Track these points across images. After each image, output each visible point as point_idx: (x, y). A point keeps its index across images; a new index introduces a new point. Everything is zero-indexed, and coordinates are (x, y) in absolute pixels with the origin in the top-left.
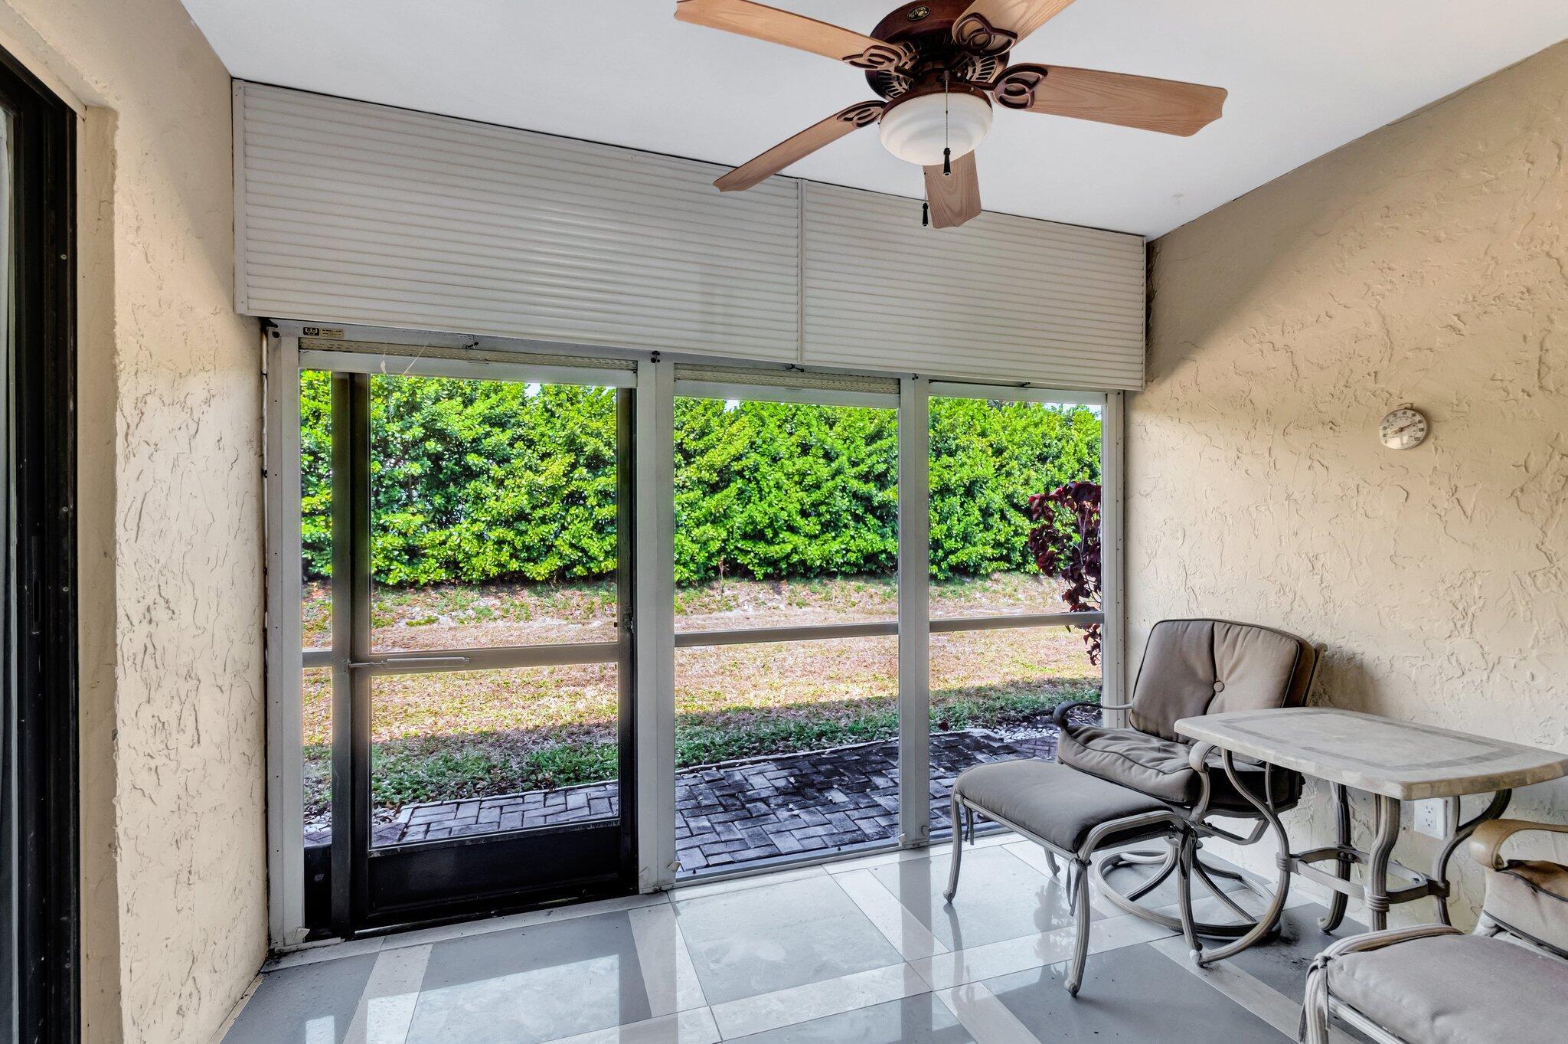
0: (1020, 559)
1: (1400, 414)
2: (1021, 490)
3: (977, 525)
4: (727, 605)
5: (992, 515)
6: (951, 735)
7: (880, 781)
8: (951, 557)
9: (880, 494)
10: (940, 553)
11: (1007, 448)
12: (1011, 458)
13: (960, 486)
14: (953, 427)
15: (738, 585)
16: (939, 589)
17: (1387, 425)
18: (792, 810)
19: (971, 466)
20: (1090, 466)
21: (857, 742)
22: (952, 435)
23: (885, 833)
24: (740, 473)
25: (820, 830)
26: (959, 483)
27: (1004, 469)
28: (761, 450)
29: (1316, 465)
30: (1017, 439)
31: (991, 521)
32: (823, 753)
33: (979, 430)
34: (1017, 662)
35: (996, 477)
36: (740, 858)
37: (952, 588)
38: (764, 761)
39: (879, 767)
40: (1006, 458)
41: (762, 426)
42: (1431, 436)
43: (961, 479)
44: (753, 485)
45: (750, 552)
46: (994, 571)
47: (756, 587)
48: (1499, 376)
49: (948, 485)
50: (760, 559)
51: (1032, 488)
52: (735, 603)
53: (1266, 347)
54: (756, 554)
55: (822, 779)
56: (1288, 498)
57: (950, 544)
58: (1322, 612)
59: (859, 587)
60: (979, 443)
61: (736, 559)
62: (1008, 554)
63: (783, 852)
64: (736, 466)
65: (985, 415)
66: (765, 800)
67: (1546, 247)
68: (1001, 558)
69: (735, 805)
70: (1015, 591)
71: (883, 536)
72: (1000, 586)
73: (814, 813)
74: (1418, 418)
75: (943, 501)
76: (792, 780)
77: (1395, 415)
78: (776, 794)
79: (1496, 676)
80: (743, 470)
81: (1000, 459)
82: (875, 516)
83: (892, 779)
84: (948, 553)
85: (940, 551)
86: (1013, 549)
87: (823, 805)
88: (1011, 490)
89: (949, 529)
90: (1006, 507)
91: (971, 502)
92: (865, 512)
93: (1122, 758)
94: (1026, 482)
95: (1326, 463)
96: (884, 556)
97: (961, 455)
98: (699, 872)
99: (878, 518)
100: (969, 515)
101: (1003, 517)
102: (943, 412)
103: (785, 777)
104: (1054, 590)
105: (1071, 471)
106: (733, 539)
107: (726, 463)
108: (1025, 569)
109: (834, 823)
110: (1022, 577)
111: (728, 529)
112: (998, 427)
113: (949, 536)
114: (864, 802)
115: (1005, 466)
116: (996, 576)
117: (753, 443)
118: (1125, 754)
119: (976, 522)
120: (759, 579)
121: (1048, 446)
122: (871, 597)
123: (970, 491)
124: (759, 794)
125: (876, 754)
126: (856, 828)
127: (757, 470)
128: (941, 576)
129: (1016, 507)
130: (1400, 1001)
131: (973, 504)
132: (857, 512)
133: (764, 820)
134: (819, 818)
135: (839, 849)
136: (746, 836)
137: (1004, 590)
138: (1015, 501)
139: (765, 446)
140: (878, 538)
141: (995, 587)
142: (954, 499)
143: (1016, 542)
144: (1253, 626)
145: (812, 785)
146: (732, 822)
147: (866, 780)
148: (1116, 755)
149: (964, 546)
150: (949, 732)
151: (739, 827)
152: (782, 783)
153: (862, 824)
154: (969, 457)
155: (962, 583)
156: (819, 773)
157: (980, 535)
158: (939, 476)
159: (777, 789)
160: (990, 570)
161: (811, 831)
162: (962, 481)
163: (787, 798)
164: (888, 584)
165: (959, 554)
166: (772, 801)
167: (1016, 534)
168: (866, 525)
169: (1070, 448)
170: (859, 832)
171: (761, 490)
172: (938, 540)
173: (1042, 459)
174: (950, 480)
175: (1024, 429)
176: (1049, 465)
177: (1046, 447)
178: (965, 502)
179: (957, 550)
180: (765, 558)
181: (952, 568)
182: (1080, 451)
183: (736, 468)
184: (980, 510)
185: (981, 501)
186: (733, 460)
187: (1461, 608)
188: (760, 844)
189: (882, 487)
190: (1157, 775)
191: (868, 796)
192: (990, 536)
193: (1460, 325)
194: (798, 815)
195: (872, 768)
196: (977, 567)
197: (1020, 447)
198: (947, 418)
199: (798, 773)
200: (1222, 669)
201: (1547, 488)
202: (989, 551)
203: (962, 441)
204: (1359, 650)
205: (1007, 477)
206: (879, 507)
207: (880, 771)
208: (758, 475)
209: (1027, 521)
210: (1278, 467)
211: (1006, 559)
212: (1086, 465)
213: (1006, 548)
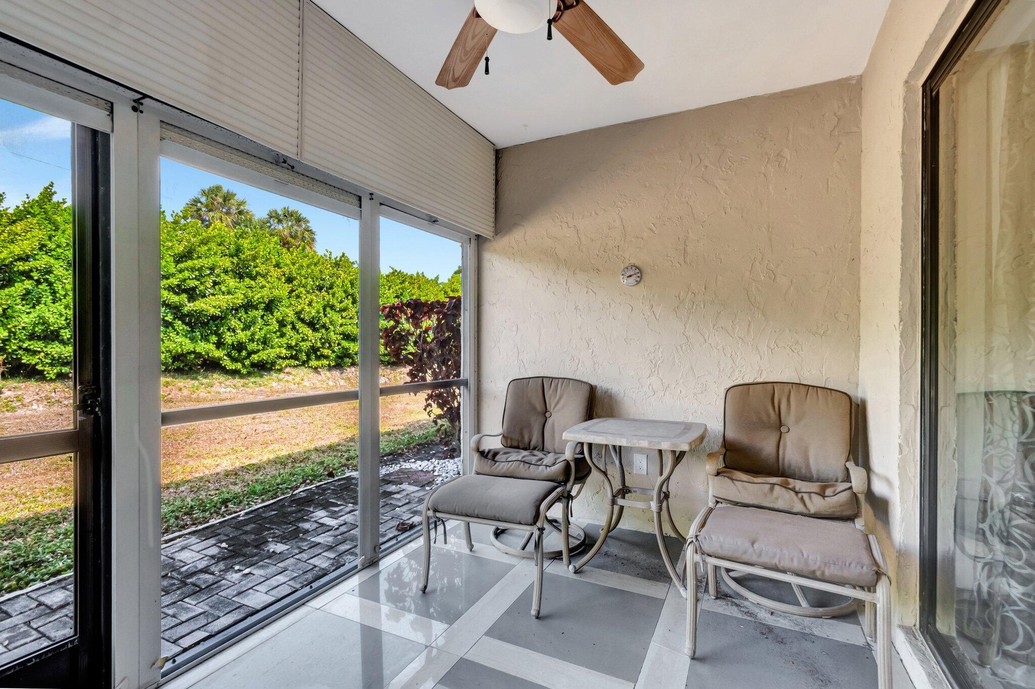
0: (305, 358)
1: (629, 268)
2: (307, 309)
3: (275, 333)
4: (7, 406)
5: (285, 326)
6: (339, 480)
7: (306, 526)
8: (253, 356)
9: (189, 305)
10: (244, 353)
11: (296, 278)
12: (299, 286)
13: (262, 303)
14: (254, 258)
15: (23, 385)
16: (242, 381)
17: (623, 273)
18: (240, 571)
19: (270, 288)
20: (352, 295)
21: (263, 501)
22: (252, 264)
23: (338, 561)
24: (27, 274)
25: (281, 578)
26: (261, 300)
27: (294, 293)
28: (53, 253)
29: (590, 291)
30: (303, 272)
31: (284, 330)
32: (239, 516)
33: (274, 263)
34: (340, 425)
35: (289, 298)
36: (216, 630)
37: (253, 380)
38: (180, 537)
39: (299, 515)
40: (295, 285)
41: (55, 231)
42: (642, 280)
43: (262, 297)
44: (44, 286)
45: (39, 352)
46: (286, 367)
47: (47, 387)
48: (669, 255)
49: (251, 301)
50: (53, 359)
51: (314, 308)
52: (19, 403)
53: (564, 225)
54: (47, 354)
55: (253, 537)
56: (576, 308)
57: (252, 346)
58: (592, 369)
59: (168, 383)
60: (275, 273)
61: (21, 359)
62: (296, 354)
63: (259, 607)
64: (21, 266)
65: (278, 253)
66: (205, 571)
67: (687, 200)
68: (292, 357)
69: (174, 584)
70: (302, 380)
71: (192, 339)
72: (291, 377)
73: (265, 566)
74: (637, 271)
75: (246, 313)
76: (224, 545)
77: (627, 269)
78: (213, 561)
79: (667, 393)
80: (31, 271)
81: (291, 285)
82: (184, 322)
83: (316, 521)
84: (249, 354)
85: (244, 351)
86: (300, 351)
87: (270, 557)
88: (299, 308)
89: (253, 334)
90: (295, 320)
91: (270, 315)
92: (174, 319)
93: (523, 463)
94: (310, 304)
95: (594, 290)
96: (193, 356)
97: (260, 280)
98: (179, 660)
99: (186, 324)
100: (268, 325)
101: (294, 328)
102: (245, 245)
103: (215, 545)
104: (329, 379)
105: (340, 299)
106: (15, 339)
107: (7, 262)
108: (308, 364)
109: (290, 569)
110: (306, 370)
111: (9, 329)
112: (288, 262)
113: (252, 340)
114: (305, 546)
115: (295, 291)
116: (287, 370)
117: (43, 246)
118: (523, 460)
119: (275, 330)
120: (51, 379)
121: (324, 280)
122: (180, 390)
123: (270, 307)
124: (196, 567)
125: (290, 506)
126: (311, 567)
127: (49, 272)
128: (244, 371)
129: (303, 321)
130: (737, 543)
131: (271, 317)
132: (166, 318)
133: (217, 587)
134: (272, 570)
135: (311, 587)
136: (207, 608)
137: (293, 379)
138: (302, 316)
139: (59, 250)
140: (188, 341)
141: (287, 378)
142: (257, 312)
143: (303, 346)
144: (565, 378)
145: (247, 544)
146: (181, 600)
147: (294, 527)
148: (518, 462)
149: (263, 347)
150: (336, 478)
151: (194, 603)
152: (214, 551)
153: (315, 561)
154: (268, 282)
155: (262, 376)
156: (246, 533)
157: (276, 340)
158: (244, 294)
159: (213, 557)
160: (283, 366)
161: (273, 582)
162: (263, 299)
163: (228, 561)
164: (196, 379)
165: (260, 354)
166: (215, 569)
167: (303, 340)
168: (175, 330)
169: (339, 282)
170: (317, 569)
171: (54, 293)
172: (242, 343)
173: (320, 288)
174: (253, 297)
175: (308, 266)
176: (324, 293)
177: (322, 280)
178: (264, 315)
179: (258, 351)
180: (60, 358)
181: (253, 365)
182: (346, 286)
183: (21, 268)
184: (278, 322)
185: (277, 314)
186: (16, 261)
187: (654, 363)
188: (228, 610)
189: (192, 298)
190: (546, 468)
191: (305, 540)
192: (284, 341)
193: (654, 229)
194: (250, 573)
195: (293, 517)
196: (273, 364)
197: (306, 278)
198: (249, 250)
199: (226, 538)
200: (550, 404)
201: (687, 307)
202: (284, 352)
203: (262, 269)
204: (610, 387)
205: (296, 298)
206: (187, 315)
207: (302, 518)
208: (51, 278)
209: (311, 331)
210: (571, 291)
211: (294, 357)
212: (349, 295)
213: (295, 350)
